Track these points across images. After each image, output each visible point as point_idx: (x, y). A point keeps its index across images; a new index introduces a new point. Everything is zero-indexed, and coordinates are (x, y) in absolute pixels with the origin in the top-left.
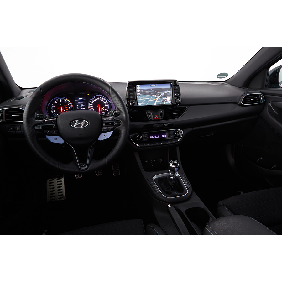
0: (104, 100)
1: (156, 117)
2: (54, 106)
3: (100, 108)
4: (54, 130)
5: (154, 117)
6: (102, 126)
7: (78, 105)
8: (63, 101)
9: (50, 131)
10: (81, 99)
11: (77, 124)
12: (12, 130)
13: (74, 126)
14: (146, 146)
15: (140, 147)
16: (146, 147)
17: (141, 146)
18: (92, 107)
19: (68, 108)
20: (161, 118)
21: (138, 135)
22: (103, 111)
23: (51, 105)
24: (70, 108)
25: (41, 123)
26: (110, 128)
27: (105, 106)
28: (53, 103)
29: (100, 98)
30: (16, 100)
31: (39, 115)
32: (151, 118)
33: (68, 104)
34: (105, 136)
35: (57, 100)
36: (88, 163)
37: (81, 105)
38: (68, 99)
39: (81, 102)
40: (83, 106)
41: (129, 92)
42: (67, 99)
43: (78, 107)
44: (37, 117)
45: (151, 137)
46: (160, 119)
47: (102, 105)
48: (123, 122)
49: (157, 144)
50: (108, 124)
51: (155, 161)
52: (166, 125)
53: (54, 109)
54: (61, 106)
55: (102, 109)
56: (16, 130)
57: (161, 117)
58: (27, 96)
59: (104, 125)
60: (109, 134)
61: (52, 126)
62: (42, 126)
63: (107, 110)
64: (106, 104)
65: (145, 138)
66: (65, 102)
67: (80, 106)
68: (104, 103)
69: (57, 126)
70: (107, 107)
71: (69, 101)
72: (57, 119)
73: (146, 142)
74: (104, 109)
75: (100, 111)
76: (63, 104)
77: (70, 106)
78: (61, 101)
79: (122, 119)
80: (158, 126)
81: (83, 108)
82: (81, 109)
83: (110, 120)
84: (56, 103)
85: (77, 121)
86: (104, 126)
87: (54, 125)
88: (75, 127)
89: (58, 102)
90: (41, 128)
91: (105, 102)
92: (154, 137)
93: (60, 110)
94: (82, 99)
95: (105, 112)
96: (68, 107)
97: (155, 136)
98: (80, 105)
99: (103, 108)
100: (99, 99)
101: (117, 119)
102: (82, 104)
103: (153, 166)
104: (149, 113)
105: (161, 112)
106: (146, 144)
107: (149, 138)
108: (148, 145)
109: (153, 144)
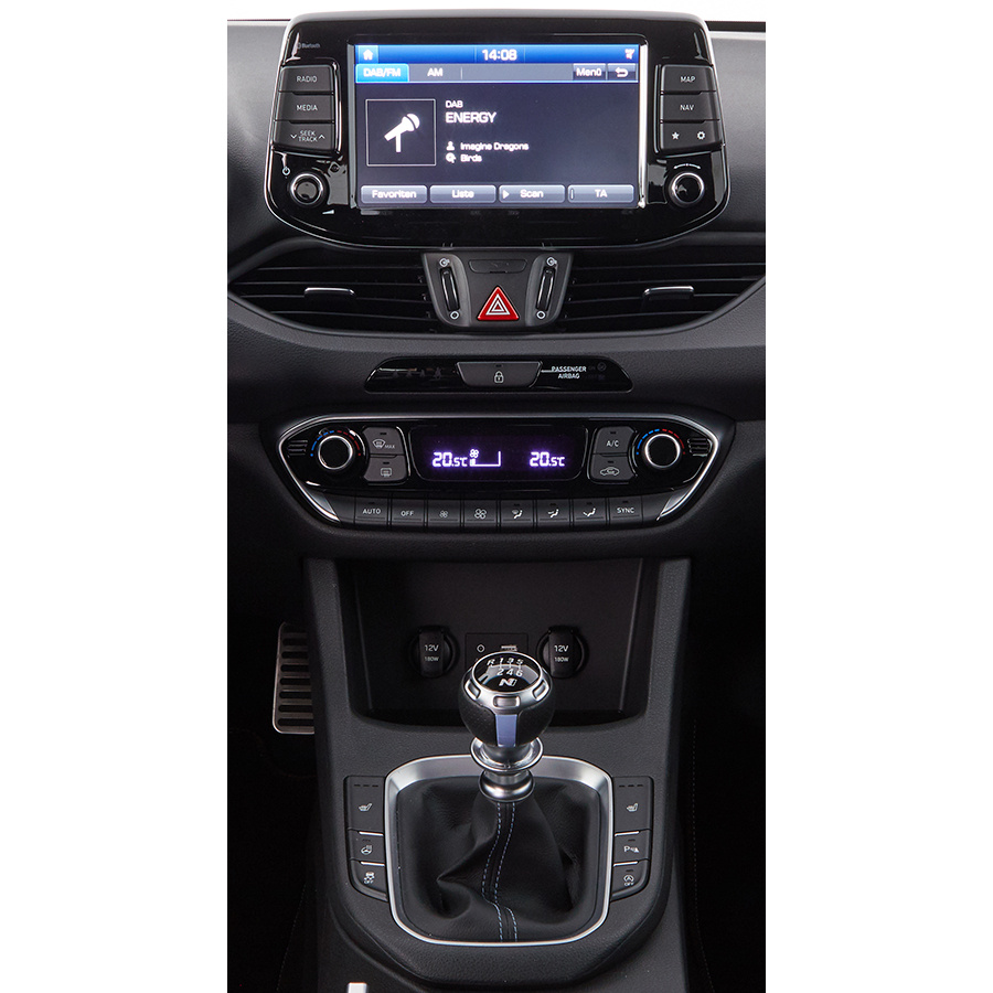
1: (498, 307)
5: (480, 301)
15: (342, 524)
16: (392, 527)
17: (349, 517)
20: (542, 315)
21: (336, 429)
32: (455, 306)
41: (292, 93)
45: (443, 459)
46: (529, 322)
49: (481, 515)
52: (568, 373)
57: (540, 307)
65: (386, 457)
73: (389, 494)
80: (499, 377)
92: (459, 462)
97: (474, 453)
104: (449, 268)
105: (547, 267)
106: (390, 507)
107: (422, 458)
108: (405, 514)
109: (444, 514)
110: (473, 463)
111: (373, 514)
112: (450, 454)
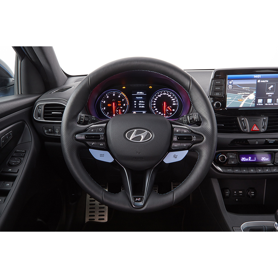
0: (172, 96)
1: (255, 128)
2: (104, 102)
3: (166, 108)
4: (102, 141)
5: (251, 127)
6: (171, 141)
7: (135, 102)
8: (117, 95)
9: (96, 143)
10: (140, 93)
11: (135, 136)
12: (50, 133)
13: (130, 139)
14: (232, 172)
15: (224, 173)
16: (234, 173)
17: (225, 171)
18: (154, 106)
19: (122, 106)
21: (222, 153)
22: (169, 112)
23: (101, 99)
24: (124, 105)
25: (85, 130)
26: (185, 145)
27: (174, 104)
28: (103, 98)
29: (167, 93)
30: (59, 91)
31: (83, 117)
32: (245, 128)
33: (123, 100)
34: (175, 157)
35: (109, 93)
36: (145, 197)
37: (140, 102)
38: (124, 93)
39: (140, 98)
40: (142, 103)
41: (214, 86)
42: (122, 93)
43: (135, 104)
44: (80, 119)
45: (243, 159)
46: (262, 131)
47: (169, 103)
48: (206, 137)
49: (252, 171)
50: (181, 139)
51: (241, 193)
52: (271, 142)
53: (104, 105)
54: (114, 102)
55: (168, 109)
56: (54, 133)
57: (263, 128)
58: (73, 87)
59: (175, 139)
60: (181, 155)
61: (99, 135)
62: (86, 135)
63: (175, 110)
64: (175, 102)
65: (232, 159)
66: (119, 97)
67: (138, 103)
68: (172, 100)
69: (105, 135)
70: (176, 106)
71: (125, 95)
72: (106, 125)
73: (233, 166)
74: (172, 109)
75: (166, 111)
76: (116, 99)
77: (125, 102)
78: (114, 95)
79: (205, 132)
80: (257, 143)
81: (141, 106)
82: (140, 107)
83: (185, 133)
84: (108, 97)
85: (135, 130)
86: (175, 142)
87: (101, 135)
88: (132, 139)
89: (111, 95)
90: (84, 138)
91: (174, 99)
92: (247, 160)
93: (112, 107)
94: (142, 93)
95: (172, 114)
96: (122, 103)
97: (250, 158)
98: (138, 101)
99: (170, 108)
100: (165, 94)
101: (197, 132)
102: (141, 100)
103: (237, 200)
104: (244, 120)
105: (264, 120)
106: (233, 169)
107: (240, 159)
108: (236, 170)
109: (244, 171)
110: (250, 160)
111: (229, 170)
112: (245, 158)
